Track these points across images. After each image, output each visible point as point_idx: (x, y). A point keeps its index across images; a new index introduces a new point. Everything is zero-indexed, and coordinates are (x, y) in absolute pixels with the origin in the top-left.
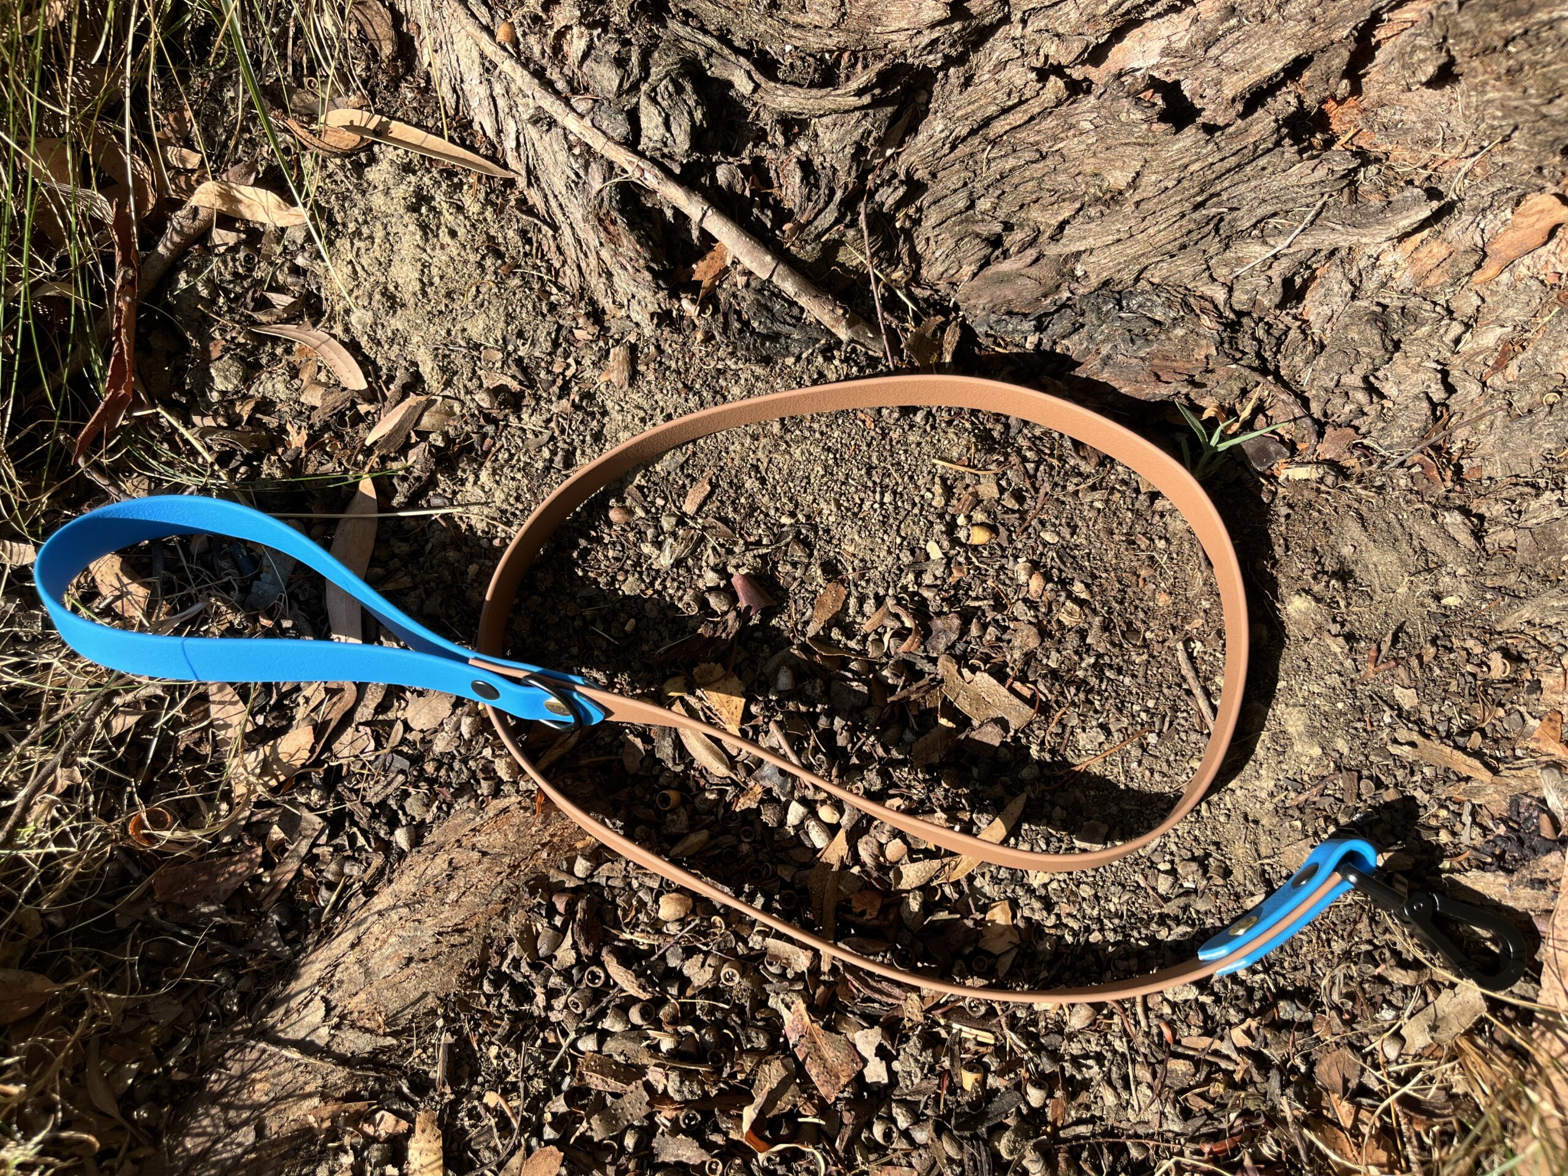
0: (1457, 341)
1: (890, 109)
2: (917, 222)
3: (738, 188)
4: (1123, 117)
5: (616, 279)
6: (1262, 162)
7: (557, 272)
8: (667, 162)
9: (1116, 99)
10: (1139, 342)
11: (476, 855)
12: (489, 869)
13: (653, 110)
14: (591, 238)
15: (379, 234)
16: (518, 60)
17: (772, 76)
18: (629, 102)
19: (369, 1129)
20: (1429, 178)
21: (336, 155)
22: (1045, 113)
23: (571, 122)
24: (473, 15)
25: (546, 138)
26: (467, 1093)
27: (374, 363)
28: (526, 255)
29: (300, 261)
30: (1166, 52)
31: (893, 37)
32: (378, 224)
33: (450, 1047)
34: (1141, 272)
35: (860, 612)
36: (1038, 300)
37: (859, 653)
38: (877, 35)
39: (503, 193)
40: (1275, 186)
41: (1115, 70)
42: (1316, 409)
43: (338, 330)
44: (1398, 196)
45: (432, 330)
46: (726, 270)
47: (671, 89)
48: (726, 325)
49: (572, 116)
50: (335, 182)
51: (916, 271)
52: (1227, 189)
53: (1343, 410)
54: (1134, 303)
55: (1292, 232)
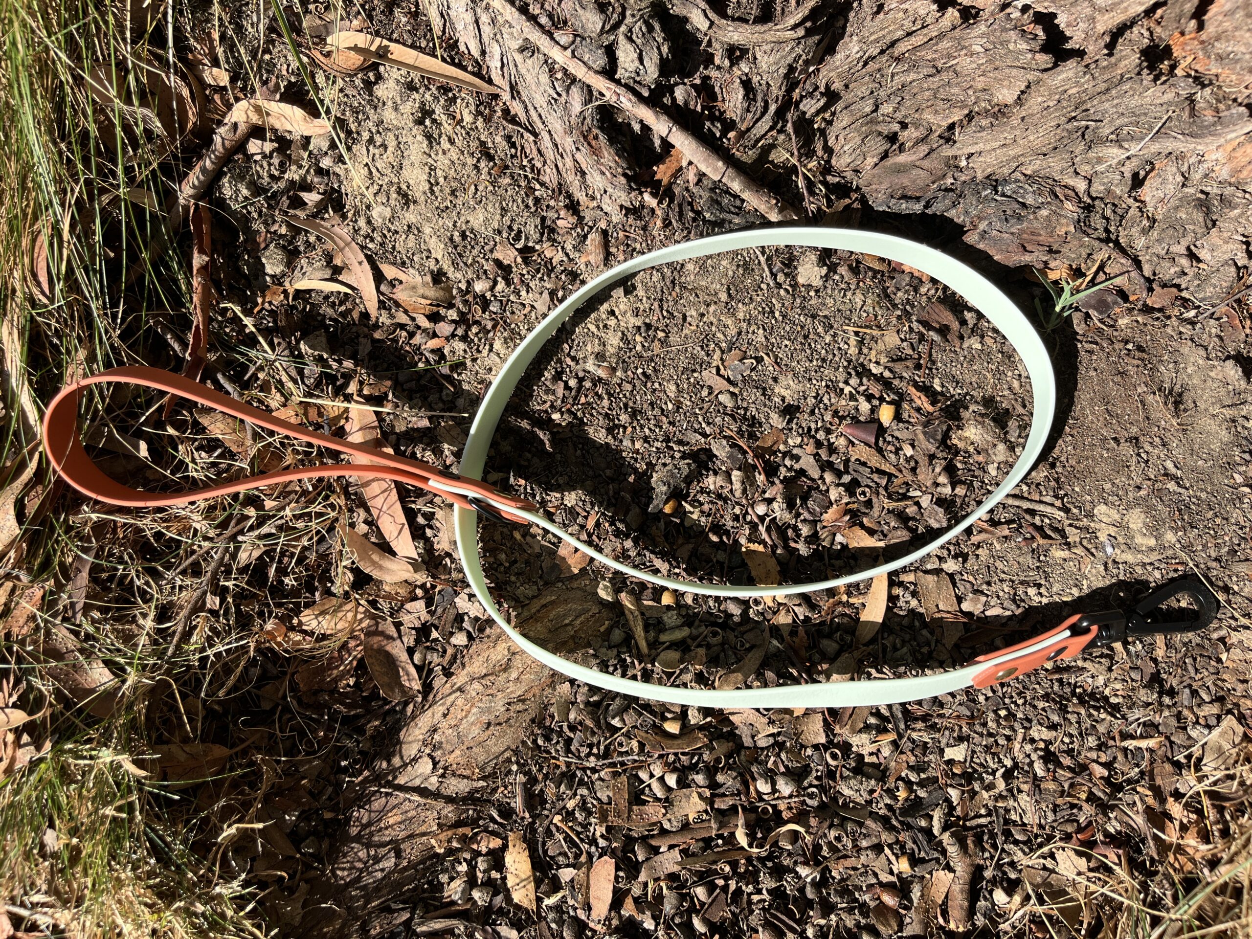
1: (817, 38)
2: (830, 123)
3: (692, 105)
4: (1011, 46)
5: (588, 177)
6: (1126, 87)
7: (539, 171)
8: (637, 87)
9: (1004, 30)
10: (1013, 221)
13: (629, 47)
14: (567, 143)
15: (392, 144)
17: (723, 15)
18: (607, 40)
19: (475, 847)
21: (348, 76)
22: (941, 36)
23: (560, 57)
25: (530, 62)
26: (540, 816)
28: (512, 157)
29: (325, 163)
32: (390, 135)
33: (525, 784)
34: (1018, 167)
36: (927, 186)
39: (489, 105)
40: (1133, 104)
42: (1147, 272)
43: (362, 222)
44: (1226, 113)
45: (441, 222)
46: (680, 170)
47: (644, 29)
48: (681, 214)
49: (557, 48)
50: (347, 96)
51: (828, 162)
52: (1094, 106)
53: (1168, 272)
54: (1008, 189)
55: (1142, 139)
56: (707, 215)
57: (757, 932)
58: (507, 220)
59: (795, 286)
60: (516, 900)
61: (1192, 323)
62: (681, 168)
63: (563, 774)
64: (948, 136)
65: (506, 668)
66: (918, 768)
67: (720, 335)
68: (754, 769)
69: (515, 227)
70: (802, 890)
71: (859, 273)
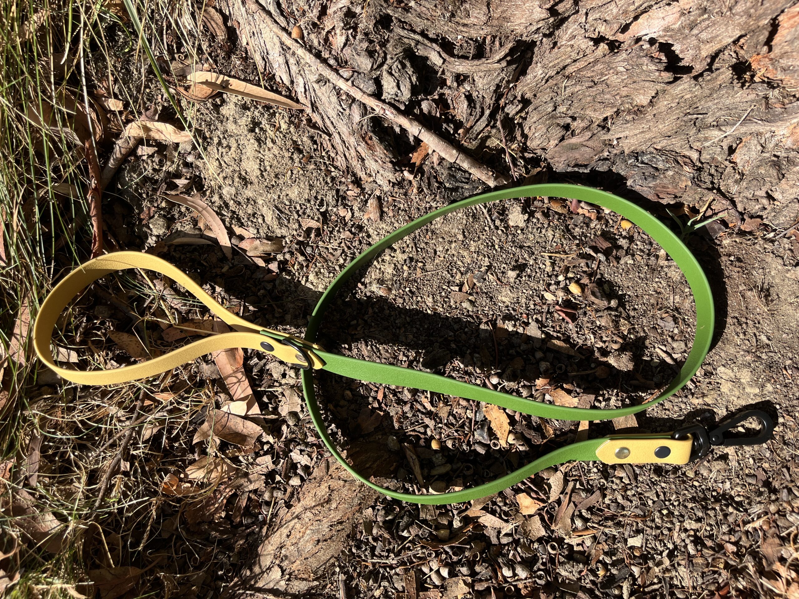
2: (525, 119)
3: (434, 113)
4: (645, 68)
5: (366, 162)
6: (723, 92)
7: (333, 159)
8: (397, 104)
9: (639, 57)
10: (649, 179)
11: (342, 483)
12: (349, 489)
13: (390, 79)
14: (352, 141)
15: (234, 145)
16: (305, 48)
18: (375, 75)
22: (596, 61)
23: (344, 86)
24: (276, 22)
25: (323, 89)
28: (315, 150)
29: (190, 159)
30: (667, 29)
31: (517, 27)
32: (232, 139)
33: (345, 581)
36: (592, 158)
38: (508, 27)
39: (298, 116)
40: (728, 102)
41: (635, 37)
42: (740, 208)
43: (216, 198)
44: (790, 105)
45: (269, 195)
47: (400, 67)
48: (429, 184)
49: (341, 80)
50: (202, 114)
51: (525, 144)
52: (702, 105)
53: (755, 208)
54: (645, 159)
55: (735, 124)
56: (447, 185)
58: (313, 193)
59: (507, 227)
61: (772, 241)
62: (428, 154)
63: (370, 572)
64: (604, 126)
65: (328, 501)
66: (610, 553)
67: (459, 263)
68: (500, 560)
69: (319, 197)
71: (549, 216)
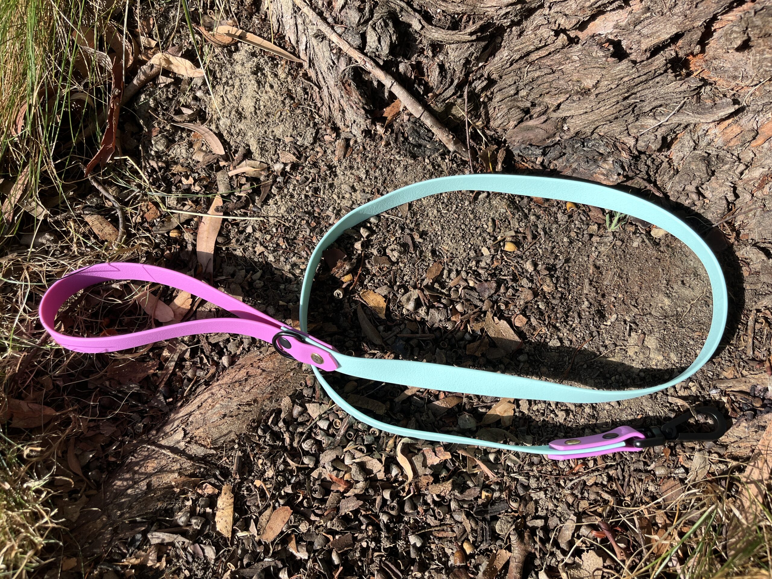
0: (742, 173)
1: (483, 44)
2: (490, 99)
3: (409, 74)
4: (594, 54)
5: (346, 114)
6: (657, 79)
7: (319, 108)
8: (377, 59)
9: (591, 47)
10: (591, 163)
11: (260, 371)
12: (265, 378)
13: (374, 33)
14: (336, 93)
15: (237, 84)
16: (311, 7)
17: (430, 23)
18: (362, 29)
19: (200, 491)
20: (734, 95)
21: (220, 46)
22: (556, 51)
23: (336, 40)
25: (320, 45)
26: (246, 479)
27: (229, 144)
28: (305, 99)
29: (199, 94)
30: (616, 27)
31: (488, 9)
32: (237, 79)
33: (240, 457)
34: (595, 129)
35: (449, 277)
36: (544, 140)
37: (446, 295)
38: (481, 8)
39: (297, 70)
40: (662, 92)
41: (590, 34)
43: (213, 127)
44: (719, 102)
45: (258, 130)
46: (399, 113)
47: (383, 24)
48: (396, 139)
49: (334, 34)
50: (218, 59)
51: (488, 122)
52: (640, 91)
53: (685, 202)
54: (591, 144)
55: (668, 114)
56: (411, 140)
57: (374, 576)
60: (218, 529)
65: (243, 383)
70: (408, 553)
